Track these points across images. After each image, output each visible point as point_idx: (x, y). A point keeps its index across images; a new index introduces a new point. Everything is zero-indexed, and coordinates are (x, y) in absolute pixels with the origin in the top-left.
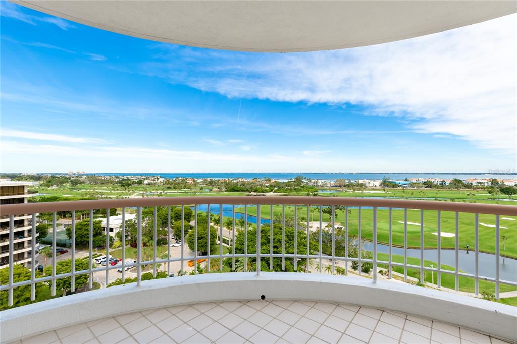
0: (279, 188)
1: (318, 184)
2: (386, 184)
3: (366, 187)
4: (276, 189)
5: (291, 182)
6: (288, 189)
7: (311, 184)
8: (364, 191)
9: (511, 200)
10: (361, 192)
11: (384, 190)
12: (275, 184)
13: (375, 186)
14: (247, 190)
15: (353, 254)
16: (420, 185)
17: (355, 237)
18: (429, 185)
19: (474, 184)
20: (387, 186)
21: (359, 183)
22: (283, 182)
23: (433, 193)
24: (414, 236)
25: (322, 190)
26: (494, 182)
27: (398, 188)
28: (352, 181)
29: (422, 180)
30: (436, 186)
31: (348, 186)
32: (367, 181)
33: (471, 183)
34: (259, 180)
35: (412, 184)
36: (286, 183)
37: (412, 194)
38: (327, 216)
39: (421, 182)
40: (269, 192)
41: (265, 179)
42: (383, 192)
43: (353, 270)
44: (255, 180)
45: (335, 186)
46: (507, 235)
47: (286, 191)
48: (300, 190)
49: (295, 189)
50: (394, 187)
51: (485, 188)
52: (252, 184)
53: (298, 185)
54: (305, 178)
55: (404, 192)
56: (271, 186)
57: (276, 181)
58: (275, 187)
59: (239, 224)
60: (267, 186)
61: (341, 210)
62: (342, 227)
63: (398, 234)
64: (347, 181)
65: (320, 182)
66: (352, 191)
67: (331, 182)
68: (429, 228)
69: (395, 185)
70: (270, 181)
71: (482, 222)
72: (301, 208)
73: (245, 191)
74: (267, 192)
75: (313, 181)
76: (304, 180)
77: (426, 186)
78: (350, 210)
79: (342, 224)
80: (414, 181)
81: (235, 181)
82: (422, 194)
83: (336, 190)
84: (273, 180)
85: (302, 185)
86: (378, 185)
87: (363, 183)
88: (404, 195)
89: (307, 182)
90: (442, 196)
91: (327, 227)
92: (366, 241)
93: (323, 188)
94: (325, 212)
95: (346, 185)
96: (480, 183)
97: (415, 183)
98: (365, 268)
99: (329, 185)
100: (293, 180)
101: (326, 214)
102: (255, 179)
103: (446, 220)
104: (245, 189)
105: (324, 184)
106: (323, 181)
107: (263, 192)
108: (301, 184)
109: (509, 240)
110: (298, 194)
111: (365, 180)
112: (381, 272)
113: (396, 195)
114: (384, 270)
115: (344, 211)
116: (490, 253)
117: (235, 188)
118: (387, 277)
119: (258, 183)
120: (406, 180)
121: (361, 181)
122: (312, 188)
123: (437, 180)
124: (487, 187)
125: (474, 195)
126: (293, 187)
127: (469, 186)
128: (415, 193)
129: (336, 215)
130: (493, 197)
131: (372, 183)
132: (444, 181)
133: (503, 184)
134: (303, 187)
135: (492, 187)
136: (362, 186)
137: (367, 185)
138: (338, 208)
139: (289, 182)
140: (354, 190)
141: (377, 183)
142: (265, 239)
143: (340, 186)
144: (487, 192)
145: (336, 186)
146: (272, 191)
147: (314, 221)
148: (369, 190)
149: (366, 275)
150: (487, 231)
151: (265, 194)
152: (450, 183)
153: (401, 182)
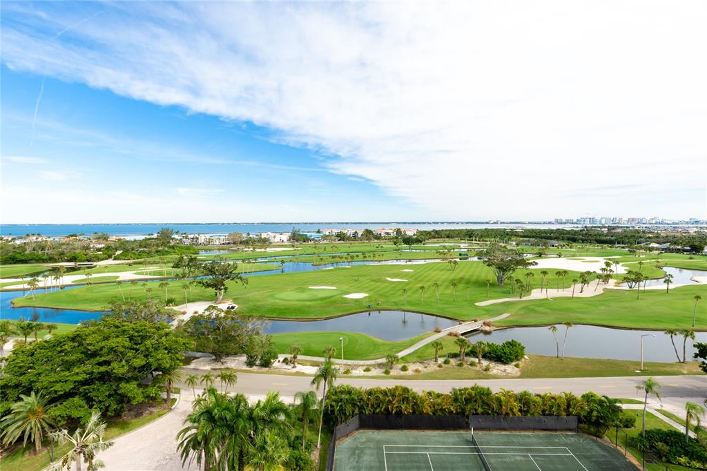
0: (126, 251)
1: (199, 241)
2: (296, 237)
3: (271, 243)
4: (119, 252)
5: (150, 239)
6: (144, 252)
7: (187, 242)
8: (268, 249)
9: (410, 251)
10: (263, 250)
11: (293, 246)
12: (117, 245)
13: (283, 241)
14: (51, 259)
15: (248, 344)
16: (333, 238)
17: (250, 319)
18: (341, 237)
19: (383, 235)
20: (297, 241)
21: (260, 238)
22: (135, 240)
23: (346, 246)
24: (326, 303)
25: (206, 250)
26: (398, 231)
27: (310, 243)
28: (251, 236)
29: (335, 231)
30: (349, 239)
31: (246, 243)
32: (272, 235)
33: (380, 234)
34: (81, 238)
35: (325, 237)
36: (141, 241)
37: (325, 249)
38: (212, 291)
39: (334, 234)
40: (103, 260)
41: (95, 236)
42: (292, 249)
43: (248, 369)
44: (71, 238)
45: (226, 244)
46: (407, 288)
47: (140, 255)
48: (168, 253)
49: (157, 251)
50: (304, 242)
51: (391, 239)
52: (64, 247)
53: (163, 244)
54: (177, 233)
55: (315, 247)
56: (108, 248)
57: (119, 240)
58: (116, 250)
59: (19, 332)
60: (99, 250)
61: (233, 279)
62: (234, 305)
63: (308, 303)
64: (245, 235)
65: (202, 239)
66: (251, 249)
67: (220, 238)
68: (341, 290)
69: (306, 239)
70: (106, 239)
71: (388, 277)
72: (166, 283)
73: (44, 261)
74: (99, 259)
75: (192, 236)
76: (176, 236)
77: (339, 238)
78: (247, 279)
79: (235, 300)
80: (327, 233)
81: (18, 242)
82: (335, 249)
83: (228, 250)
84: (113, 238)
85: (172, 243)
86: (285, 240)
87: (267, 237)
88: (315, 251)
89: (181, 239)
90: (354, 251)
91: (207, 310)
92: (267, 321)
93: (207, 247)
94: (208, 285)
95: (244, 242)
96: (388, 233)
97: (328, 236)
98: (265, 360)
99: (217, 243)
100: (155, 236)
101: (210, 289)
102: (72, 236)
103: (356, 278)
104: (45, 257)
105: (209, 242)
106: (208, 236)
107: (88, 261)
108: (169, 242)
109: (408, 293)
110: (163, 259)
111: (269, 233)
112: (285, 361)
113: (307, 252)
114: (289, 356)
115: (237, 280)
116: (394, 310)
117: (18, 256)
118: (293, 365)
119: (77, 244)
120: (319, 232)
121: (264, 235)
122: (188, 248)
123: (349, 232)
124: (393, 238)
125: (382, 247)
126: (153, 249)
127: (378, 237)
128: (327, 248)
129: (226, 289)
130: (397, 248)
131: (278, 238)
132: (356, 232)
133: (405, 234)
134: (173, 247)
135: (397, 238)
136: (265, 242)
137: (272, 240)
138: (228, 278)
139: (146, 239)
140: (254, 248)
141: (285, 237)
142: (82, 353)
143: (234, 243)
144: (392, 243)
145: (229, 243)
146: (110, 257)
147: (189, 302)
148: (274, 246)
149: (267, 369)
150: (393, 285)
151: (95, 264)
152: (362, 235)
153: (313, 234)
